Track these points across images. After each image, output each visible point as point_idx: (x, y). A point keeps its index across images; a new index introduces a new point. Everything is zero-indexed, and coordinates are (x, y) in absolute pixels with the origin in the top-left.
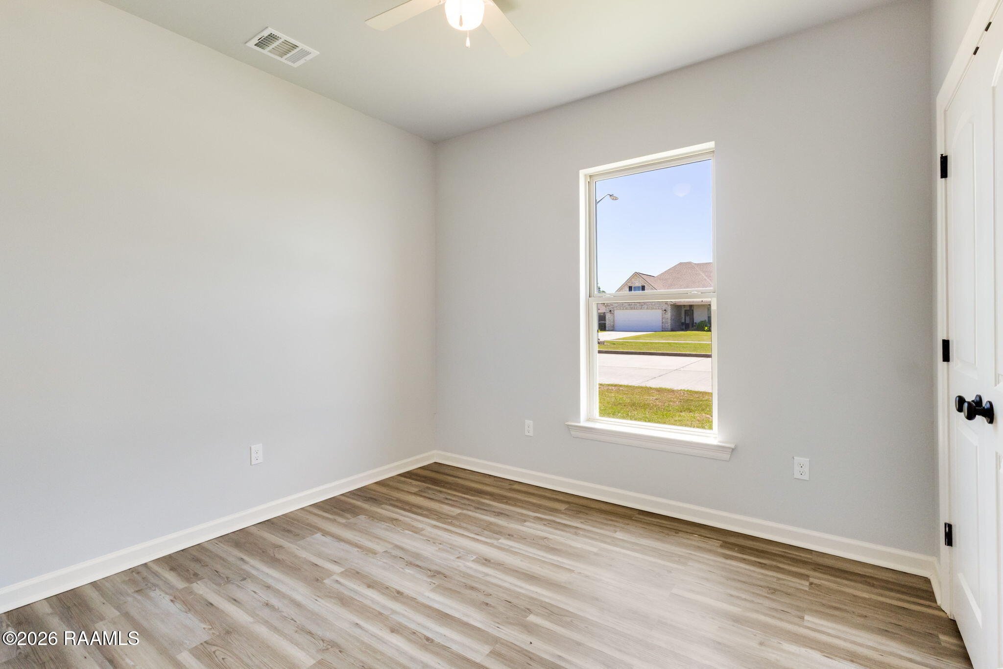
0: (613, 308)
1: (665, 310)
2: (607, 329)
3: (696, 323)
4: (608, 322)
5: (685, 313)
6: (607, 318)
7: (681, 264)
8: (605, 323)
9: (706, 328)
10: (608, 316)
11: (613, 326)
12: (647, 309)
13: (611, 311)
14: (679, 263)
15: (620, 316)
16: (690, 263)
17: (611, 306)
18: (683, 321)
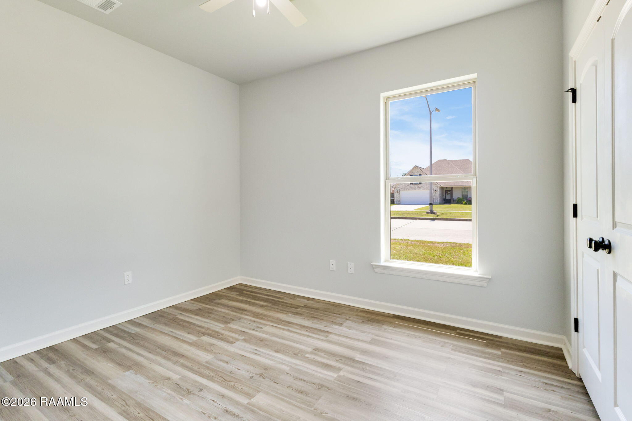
0: (399, 189)
1: (435, 191)
2: (395, 203)
3: (454, 199)
4: (396, 199)
5: (446, 193)
6: (395, 196)
7: (439, 160)
8: (394, 200)
9: (464, 202)
10: (396, 195)
11: (400, 201)
12: (423, 190)
13: (398, 191)
14: (438, 160)
15: (405, 194)
16: (445, 160)
17: (398, 188)
18: (445, 198)
